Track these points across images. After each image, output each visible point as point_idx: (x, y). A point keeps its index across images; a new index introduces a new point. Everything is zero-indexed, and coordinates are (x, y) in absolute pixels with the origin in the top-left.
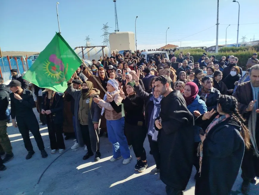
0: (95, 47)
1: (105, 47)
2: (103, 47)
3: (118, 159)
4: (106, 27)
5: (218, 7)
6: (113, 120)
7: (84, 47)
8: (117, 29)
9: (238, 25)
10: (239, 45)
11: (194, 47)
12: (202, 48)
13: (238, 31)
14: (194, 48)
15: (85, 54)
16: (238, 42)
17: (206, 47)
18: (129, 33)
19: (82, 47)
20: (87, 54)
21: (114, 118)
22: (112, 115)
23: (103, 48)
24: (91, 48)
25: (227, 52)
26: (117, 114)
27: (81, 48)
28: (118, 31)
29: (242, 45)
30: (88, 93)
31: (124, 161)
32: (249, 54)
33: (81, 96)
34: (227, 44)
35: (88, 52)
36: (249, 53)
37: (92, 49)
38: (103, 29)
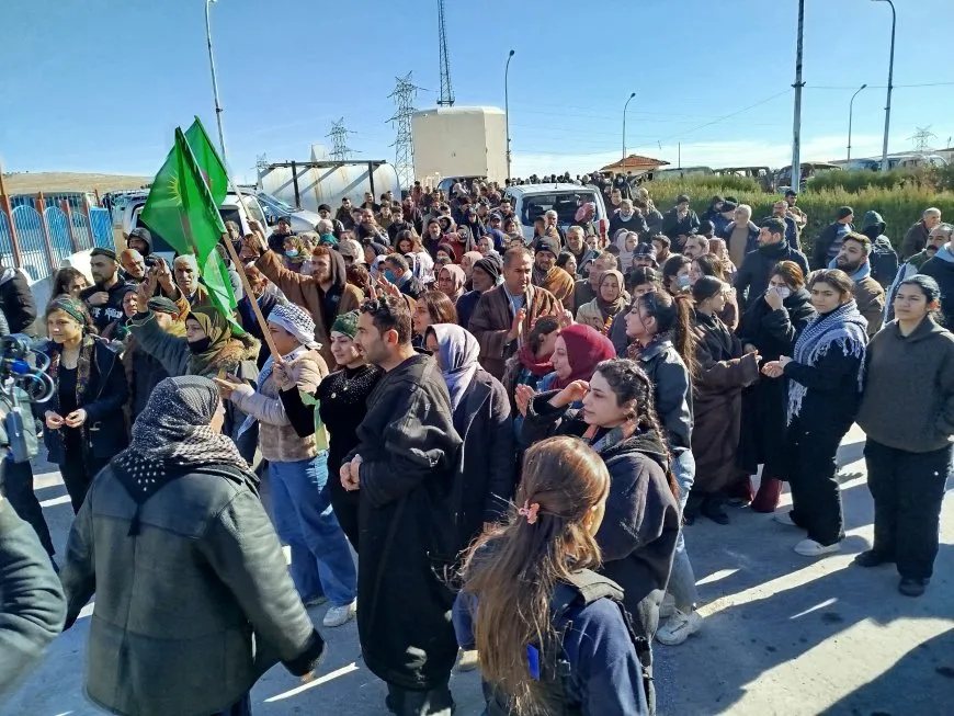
0: (341, 164)
1: (382, 166)
2: (374, 165)
3: (312, 603)
4: (405, 88)
5: (801, 19)
6: (283, 460)
7: (300, 164)
8: (446, 95)
9: (890, 87)
10: (891, 163)
11: (722, 167)
12: (755, 171)
13: (888, 109)
14: (722, 171)
15: (305, 191)
16: (888, 153)
17: (767, 169)
18: (485, 112)
19: (293, 165)
20: (312, 190)
21: (288, 455)
22: (281, 442)
23: (371, 171)
24: (327, 170)
25: (823, 191)
26: (298, 441)
27: (290, 169)
28: (451, 103)
29: (905, 163)
30: (212, 354)
31: (328, 615)
32: (907, 201)
33: (188, 364)
34: (852, 157)
35: (316, 182)
36: (906, 196)
37: (331, 172)
38: (397, 97)
